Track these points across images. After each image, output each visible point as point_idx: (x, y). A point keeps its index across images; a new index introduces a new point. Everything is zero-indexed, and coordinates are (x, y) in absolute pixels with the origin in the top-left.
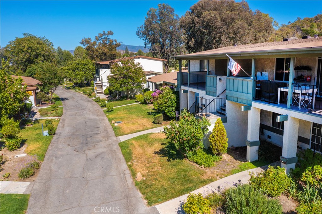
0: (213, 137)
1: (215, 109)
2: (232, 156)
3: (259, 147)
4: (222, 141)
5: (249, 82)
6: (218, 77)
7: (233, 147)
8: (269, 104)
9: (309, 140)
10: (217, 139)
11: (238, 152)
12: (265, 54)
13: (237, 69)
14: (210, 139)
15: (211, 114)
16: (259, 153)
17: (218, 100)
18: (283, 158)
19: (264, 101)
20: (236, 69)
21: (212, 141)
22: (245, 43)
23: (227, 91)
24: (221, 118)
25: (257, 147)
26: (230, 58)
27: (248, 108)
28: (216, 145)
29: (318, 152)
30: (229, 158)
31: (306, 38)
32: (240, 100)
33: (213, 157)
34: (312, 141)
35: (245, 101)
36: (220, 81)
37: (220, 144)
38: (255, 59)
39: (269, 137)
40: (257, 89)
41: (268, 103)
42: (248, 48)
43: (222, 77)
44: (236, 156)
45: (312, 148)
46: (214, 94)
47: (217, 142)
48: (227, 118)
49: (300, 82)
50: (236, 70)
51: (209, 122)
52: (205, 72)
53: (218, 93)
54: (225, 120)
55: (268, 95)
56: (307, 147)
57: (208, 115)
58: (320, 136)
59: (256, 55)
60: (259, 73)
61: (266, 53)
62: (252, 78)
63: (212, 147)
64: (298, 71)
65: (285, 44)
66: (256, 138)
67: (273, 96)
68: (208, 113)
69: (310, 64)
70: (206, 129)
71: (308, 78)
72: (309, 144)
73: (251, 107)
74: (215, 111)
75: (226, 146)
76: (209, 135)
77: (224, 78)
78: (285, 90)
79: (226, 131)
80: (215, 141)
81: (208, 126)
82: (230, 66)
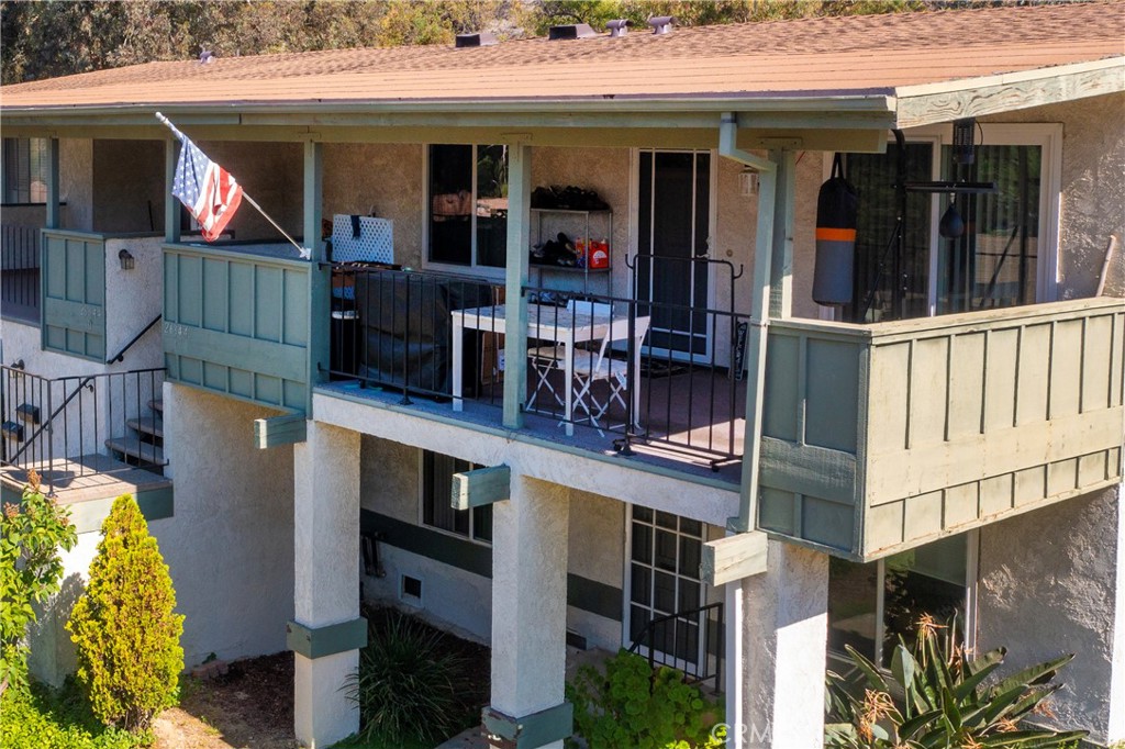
0: (95, 610)
1: (103, 436)
2: (208, 722)
3: (362, 657)
4: (150, 638)
5: (291, 277)
6: (114, 246)
7: (212, 664)
8: (407, 403)
9: (620, 592)
10: (118, 627)
11: (242, 696)
12: (372, 122)
13: (224, 201)
14: (75, 626)
15: (75, 468)
16: (362, 694)
17: (117, 380)
18: (497, 715)
19: (376, 385)
20: (218, 202)
21: (87, 644)
22: (257, 45)
23: (168, 328)
24: (139, 492)
25: (349, 660)
26: (180, 135)
27: (292, 427)
28: (110, 666)
29: (670, 660)
30: (195, 738)
31: (569, 33)
32: (242, 383)
33: (98, 739)
34: (633, 598)
35: (270, 389)
36: (125, 267)
37: (138, 655)
38: (319, 146)
39: (412, 586)
40: (337, 315)
41: (401, 397)
42: (274, 76)
43: (135, 245)
44: (234, 722)
45: (637, 639)
46: (94, 345)
47: (121, 645)
48: (172, 487)
49: (554, 273)
50: (216, 209)
51: (65, 521)
52: (35, 210)
53: (115, 341)
54: (157, 504)
55: (400, 350)
56: (614, 634)
57: (59, 474)
58: (674, 570)
59: (326, 122)
60: (342, 223)
61: (380, 115)
62: (306, 252)
63: (91, 676)
64: (541, 214)
65: (468, 64)
66: (347, 609)
67: (426, 357)
68: (59, 464)
69: (603, 181)
70: (46, 568)
71: (599, 255)
72: (620, 618)
73: (311, 426)
74: (102, 449)
75: (175, 662)
76: (66, 599)
77: (148, 249)
78: (486, 324)
79: (171, 573)
80: (106, 637)
81: (58, 545)
82: (184, 181)
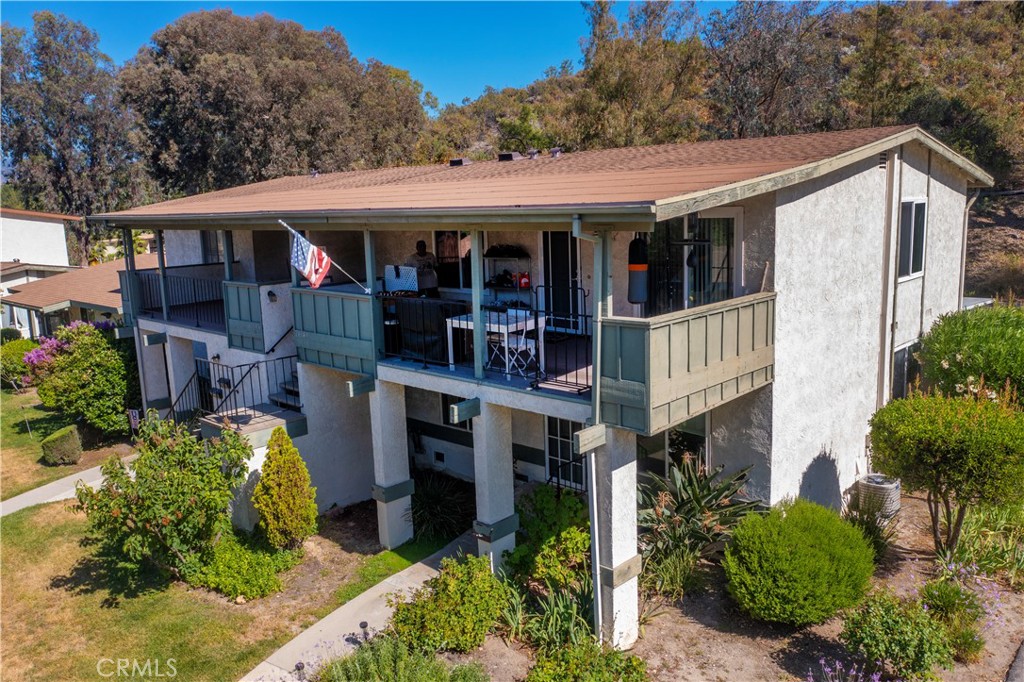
0: (266, 489)
1: (266, 394)
2: (333, 540)
3: (413, 500)
4: (298, 502)
5: (361, 304)
6: (264, 289)
7: (336, 509)
8: (425, 368)
9: (544, 452)
10: (280, 497)
11: (351, 524)
12: (398, 221)
13: (320, 266)
14: (256, 499)
15: (250, 412)
16: (414, 518)
17: (271, 364)
18: (480, 524)
19: (410, 359)
20: (317, 267)
21: (264, 508)
23: (298, 334)
24: (287, 423)
25: (406, 501)
26: (293, 231)
27: (366, 384)
28: (277, 518)
29: (568, 483)
30: (327, 550)
31: (510, 158)
32: (340, 362)
33: (274, 557)
34: (550, 454)
35: (354, 364)
36: (272, 301)
37: (292, 511)
38: (373, 234)
39: (440, 457)
40: (387, 323)
41: (423, 365)
43: (276, 288)
44: (347, 538)
45: (553, 473)
46: (258, 345)
47: (282, 507)
48: (305, 419)
49: (503, 291)
50: (316, 271)
51: (246, 444)
52: (220, 267)
53: (270, 337)
54: (298, 428)
55: (421, 339)
56: (541, 473)
57: (242, 417)
58: (568, 438)
59: (374, 221)
60: (389, 269)
61: (401, 217)
62: (368, 291)
63: (267, 525)
64: (495, 261)
65: (455, 178)
66: (402, 475)
67: (434, 343)
68: (241, 411)
69: (526, 242)
70: (238, 470)
71: (524, 280)
72: (544, 465)
73: (377, 382)
74: (266, 400)
75: (313, 511)
76: (251, 484)
77: (284, 290)
79: (307, 466)
80: (273, 503)
81: (243, 456)
82: (297, 257)
